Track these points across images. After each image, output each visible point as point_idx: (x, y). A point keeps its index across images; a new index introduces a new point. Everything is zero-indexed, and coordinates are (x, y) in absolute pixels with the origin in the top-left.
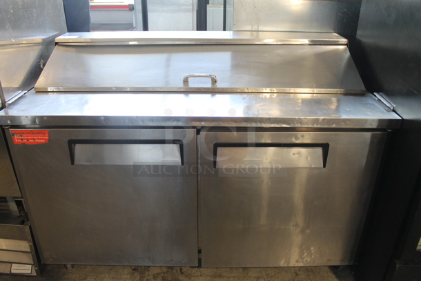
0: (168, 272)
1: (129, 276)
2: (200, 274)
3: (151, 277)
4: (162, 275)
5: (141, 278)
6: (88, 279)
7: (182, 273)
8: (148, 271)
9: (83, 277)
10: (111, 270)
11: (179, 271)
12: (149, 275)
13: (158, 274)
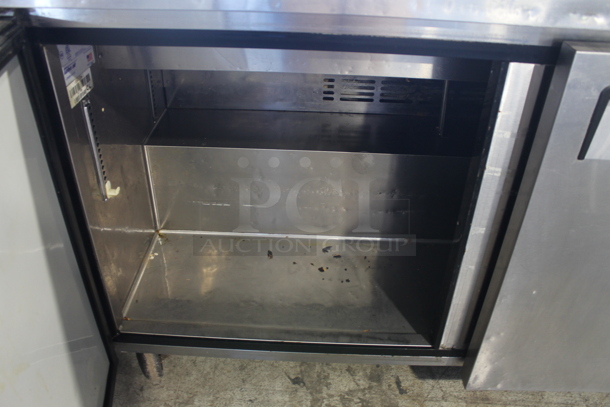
0: (370, 388)
1: (287, 398)
2: (441, 394)
3: (335, 402)
4: (360, 394)
5: (315, 401)
6: (196, 403)
7: (402, 392)
8: (328, 385)
9: (186, 396)
10: (244, 381)
11: (394, 386)
12: (331, 396)
13: (350, 392)
